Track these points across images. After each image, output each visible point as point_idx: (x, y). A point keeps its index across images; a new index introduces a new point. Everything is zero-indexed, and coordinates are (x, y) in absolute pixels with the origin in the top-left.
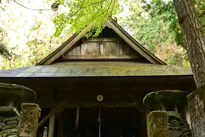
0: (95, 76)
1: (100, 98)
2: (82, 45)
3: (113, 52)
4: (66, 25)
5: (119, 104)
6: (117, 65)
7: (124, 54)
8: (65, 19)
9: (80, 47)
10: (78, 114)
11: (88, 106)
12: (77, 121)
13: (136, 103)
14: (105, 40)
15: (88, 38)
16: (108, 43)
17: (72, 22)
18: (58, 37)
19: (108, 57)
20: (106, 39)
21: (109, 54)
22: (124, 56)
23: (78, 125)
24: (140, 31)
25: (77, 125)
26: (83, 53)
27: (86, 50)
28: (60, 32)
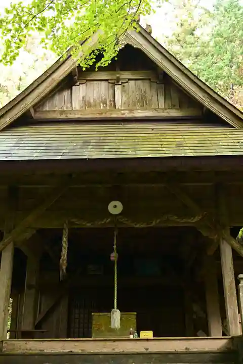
0: (104, 157)
1: (115, 208)
2: (74, 87)
3: (143, 102)
4: (29, 33)
5: (158, 221)
6: (153, 132)
7: (167, 107)
8: (25, 18)
9: (69, 91)
10: (65, 245)
11: (89, 225)
12: (63, 260)
13: (196, 219)
14: (126, 75)
15: (86, 68)
16: (132, 83)
17: (44, 26)
18: (11, 63)
19: (133, 113)
20: (127, 73)
21: (135, 105)
22: (168, 110)
23: (67, 269)
24: (193, 64)
25: (64, 270)
26: (76, 105)
27: (83, 98)
28: (16, 51)
